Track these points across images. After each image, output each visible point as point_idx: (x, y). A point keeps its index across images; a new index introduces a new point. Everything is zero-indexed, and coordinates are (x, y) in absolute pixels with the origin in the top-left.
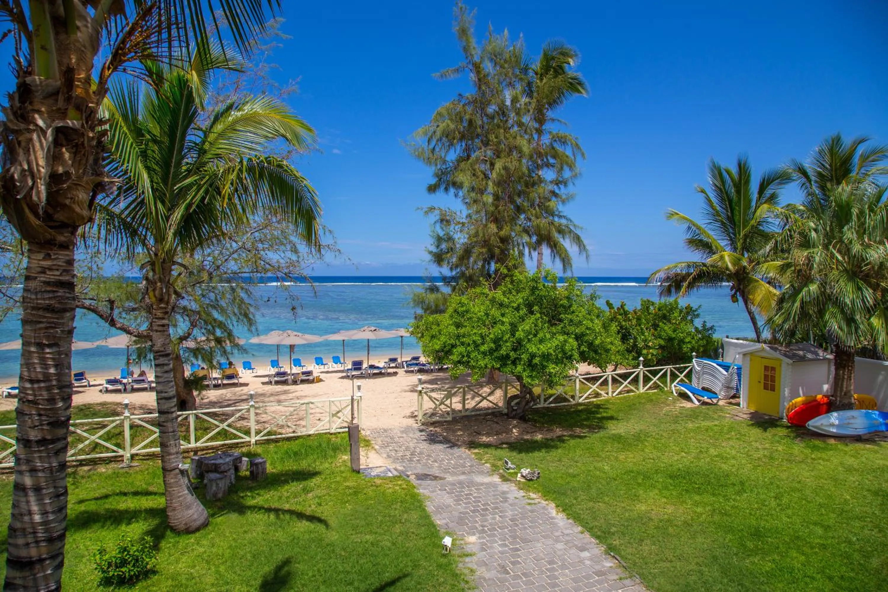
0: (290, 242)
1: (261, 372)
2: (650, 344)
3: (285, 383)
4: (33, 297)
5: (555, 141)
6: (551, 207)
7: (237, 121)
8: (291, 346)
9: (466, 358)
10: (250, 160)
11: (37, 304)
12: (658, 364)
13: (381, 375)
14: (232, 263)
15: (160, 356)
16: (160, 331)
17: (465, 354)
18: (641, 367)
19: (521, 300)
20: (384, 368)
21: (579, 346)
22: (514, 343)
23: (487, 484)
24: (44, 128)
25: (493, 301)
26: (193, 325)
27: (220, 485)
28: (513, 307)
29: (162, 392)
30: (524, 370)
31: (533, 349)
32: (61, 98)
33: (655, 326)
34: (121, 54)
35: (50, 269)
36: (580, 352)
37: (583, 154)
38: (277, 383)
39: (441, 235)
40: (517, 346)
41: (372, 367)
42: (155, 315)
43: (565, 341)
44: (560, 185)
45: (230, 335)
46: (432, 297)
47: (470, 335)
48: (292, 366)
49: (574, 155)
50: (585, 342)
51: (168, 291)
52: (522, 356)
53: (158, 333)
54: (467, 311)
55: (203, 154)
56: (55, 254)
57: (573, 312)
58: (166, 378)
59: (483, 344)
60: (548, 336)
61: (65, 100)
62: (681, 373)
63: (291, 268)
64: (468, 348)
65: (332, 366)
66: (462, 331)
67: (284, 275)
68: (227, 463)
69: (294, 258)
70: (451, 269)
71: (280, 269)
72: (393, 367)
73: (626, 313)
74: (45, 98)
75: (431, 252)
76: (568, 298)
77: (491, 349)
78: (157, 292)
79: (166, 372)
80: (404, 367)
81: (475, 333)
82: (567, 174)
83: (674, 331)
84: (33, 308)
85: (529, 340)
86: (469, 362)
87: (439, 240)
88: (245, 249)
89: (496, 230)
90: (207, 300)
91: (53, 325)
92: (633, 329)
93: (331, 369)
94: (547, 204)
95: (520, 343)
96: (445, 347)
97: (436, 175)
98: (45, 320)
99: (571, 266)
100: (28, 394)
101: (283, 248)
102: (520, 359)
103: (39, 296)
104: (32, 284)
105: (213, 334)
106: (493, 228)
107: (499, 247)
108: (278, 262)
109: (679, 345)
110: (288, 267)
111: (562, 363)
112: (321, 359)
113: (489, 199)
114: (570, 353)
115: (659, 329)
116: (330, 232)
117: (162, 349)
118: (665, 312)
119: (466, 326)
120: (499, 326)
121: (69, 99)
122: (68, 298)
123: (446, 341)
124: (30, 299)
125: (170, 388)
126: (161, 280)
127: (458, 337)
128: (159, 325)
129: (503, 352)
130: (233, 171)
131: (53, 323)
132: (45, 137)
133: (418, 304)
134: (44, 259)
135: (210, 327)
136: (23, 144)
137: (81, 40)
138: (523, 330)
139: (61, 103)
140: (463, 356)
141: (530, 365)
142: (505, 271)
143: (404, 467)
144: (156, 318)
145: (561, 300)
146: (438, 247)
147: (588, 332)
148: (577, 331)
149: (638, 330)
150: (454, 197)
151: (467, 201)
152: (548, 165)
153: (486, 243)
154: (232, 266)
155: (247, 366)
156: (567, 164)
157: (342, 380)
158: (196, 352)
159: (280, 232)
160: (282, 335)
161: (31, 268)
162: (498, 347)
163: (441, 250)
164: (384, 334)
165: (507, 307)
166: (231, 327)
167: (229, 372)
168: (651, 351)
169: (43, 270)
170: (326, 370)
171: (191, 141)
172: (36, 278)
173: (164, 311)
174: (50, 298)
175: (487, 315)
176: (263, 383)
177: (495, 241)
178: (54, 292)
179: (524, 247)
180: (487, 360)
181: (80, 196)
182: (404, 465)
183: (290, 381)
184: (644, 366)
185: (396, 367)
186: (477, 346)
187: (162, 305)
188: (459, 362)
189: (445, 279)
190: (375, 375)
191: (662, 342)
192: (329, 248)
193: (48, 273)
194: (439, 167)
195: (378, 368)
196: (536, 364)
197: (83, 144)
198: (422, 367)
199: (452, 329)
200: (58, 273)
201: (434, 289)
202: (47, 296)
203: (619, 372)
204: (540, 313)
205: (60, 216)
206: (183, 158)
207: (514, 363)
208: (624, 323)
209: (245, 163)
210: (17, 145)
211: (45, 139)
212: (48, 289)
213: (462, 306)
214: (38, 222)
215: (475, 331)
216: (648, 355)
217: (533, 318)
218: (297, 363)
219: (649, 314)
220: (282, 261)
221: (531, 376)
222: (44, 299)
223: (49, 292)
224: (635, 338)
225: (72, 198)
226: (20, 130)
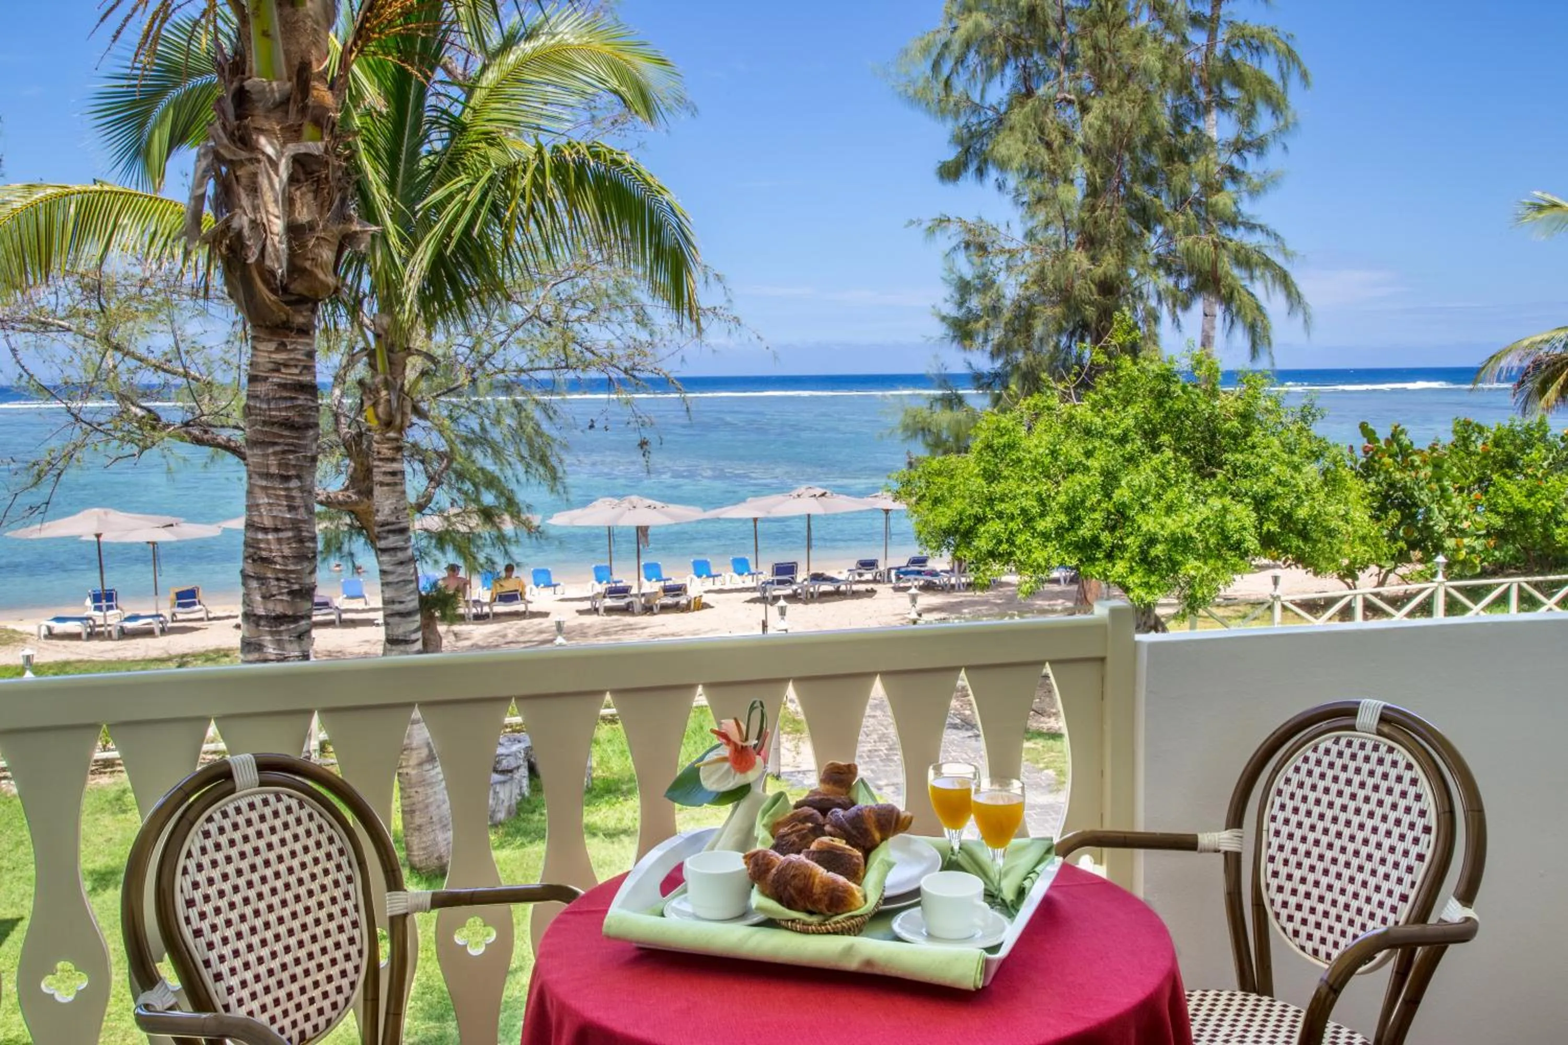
0: (633, 302)
1: (572, 592)
2: (1465, 525)
3: (627, 610)
4: (264, 406)
5: (1237, 45)
6: (1221, 206)
7: (523, 64)
8: (638, 528)
9: (1005, 546)
10: (556, 149)
11: (270, 416)
12: (1484, 574)
13: (837, 594)
14: (514, 349)
15: (389, 532)
16: (388, 485)
17: (1004, 537)
18: (1440, 578)
19: (1131, 422)
20: (846, 582)
21: (1261, 521)
22: (1109, 513)
23: (1042, 807)
24: (274, 158)
25: (1069, 422)
26: (435, 480)
27: (501, 796)
28: (1112, 437)
29: (393, 602)
30: (1132, 571)
31: (1148, 523)
32: (293, 108)
33: (1483, 481)
34: (368, 29)
35: (286, 366)
36: (1260, 534)
37: (1304, 76)
38: (610, 611)
39: (969, 277)
40: (1117, 521)
41: (818, 578)
42: (379, 453)
43: (1225, 509)
44: (1246, 154)
45: (511, 505)
46: (944, 418)
47: (1015, 498)
48: (643, 579)
49: (1283, 77)
50: (1274, 513)
51: (401, 407)
52: (1127, 541)
53: (385, 488)
54: (1012, 446)
55: (460, 133)
56: (292, 343)
57: (1253, 447)
58: (401, 574)
59: (1042, 515)
60: (1189, 498)
61: (298, 111)
62: (1549, 596)
63: (637, 359)
64: (1011, 525)
65: (731, 579)
66: (998, 488)
67: (623, 375)
68: (514, 755)
69: (644, 336)
70: (994, 356)
71: (615, 362)
72: (867, 582)
73: (1405, 452)
74: (269, 111)
75: (944, 319)
76: (1245, 417)
77: (1059, 528)
78: (381, 409)
79: (401, 563)
80: (890, 581)
81: (1026, 493)
82: (1265, 123)
83: (1530, 494)
84: (265, 423)
85: (1143, 507)
86: (1011, 554)
87: (964, 288)
88: (539, 318)
89: (1086, 264)
90: (462, 428)
91: (292, 448)
92: (1422, 489)
93: (727, 586)
94: (1214, 199)
95: (1122, 514)
96: (961, 521)
97: (958, 140)
98: (281, 440)
99: (1270, 344)
100: (260, 549)
101: (616, 316)
102: (1123, 548)
103: (272, 406)
104: (261, 388)
105: (477, 500)
106: (1080, 258)
107: (1092, 303)
108: (609, 345)
109: (1545, 526)
110: (630, 357)
111: (1219, 557)
112: (706, 564)
113: (1074, 194)
114: (1236, 536)
115: (1491, 489)
116: (718, 277)
117: (393, 519)
118: (1509, 448)
119: (1006, 478)
120: (1078, 476)
121: (303, 110)
122: (310, 408)
123: (964, 510)
124: (260, 409)
125: (409, 594)
126: (387, 385)
127: (990, 501)
128: (385, 473)
129: (1085, 532)
130: (524, 171)
131: (292, 444)
132: (277, 174)
133: (915, 434)
134: (277, 350)
135: (468, 486)
136: (244, 181)
137: (311, 13)
138: (1130, 486)
139: (293, 118)
140: (1000, 542)
141: (1146, 561)
142: (1102, 358)
143: (872, 771)
144: (381, 460)
145: (1226, 420)
146: (961, 305)
147: (1280, 490)
148: (1255, 488)
149: (1431, 490)
150: (996, 191)
151: (1025, 199)
152: (1224, 105)
153: (1065, 296)
154: (516, 356)
155: (544, 579)
156: (1268, 99)
157: (752, 605)
158: (441, 539)
159: (611, 283)
160: (619, 505)
161: (258, 363)
162: (1075, 522)
163: (970, 310)
164: (843, 504)
165: (1101, 436)
166: (513, 485)
167: (509, 586)
168: (1466, 541)
169: (277, 368)
170: (718, 586)
171: (435, 108)
172: (267, 378)
173: (395, 444)
174: (287, 409)
175: (1054, 454)
176: (581, 612)
177: (1083, 289)
178: (292, 398)
179: (1160, 301)
180: (1050, 549)
181: (325, 256)
182: (873, 767)
183: (637, 607)
184: (1449, 577)
185: (875, 581)
186: (1029, 520)
187: (392, 434)
188: (992, 554)
189: (979, 380)
190: (825, 596)
191: (1498, 522)
192: (716, 314)
193: (283, 370)
194: (962, 121)
195: (831, 580)
196: (1157, 557)
197: (327, 178)
198: (929, 578)
199: (978, 483)
200: (296, 371)
201: (953, 402)
202: (283, 405)
203: (1385, 590)
204: (1175, 450)
205: (298, 287)
206: (420, 143)
207: (1110, 557)
208: (1398, 475)
209: (547, 156)
210: (234, 182)
211: (277, 175)
212: (285, 394)
213: (1002, 435)
214: (273, 298)
215: (1025, 488)
216: (1457, 550)
217: (1156, 459)
218: (653, 571)
219: (1470, 454)
220: (616, 343)
221: (1147, 583)
222: (280, 410)
223: (285, 399)
224: (1428, 510)
225: (313, 259)
226: (241, 161)
